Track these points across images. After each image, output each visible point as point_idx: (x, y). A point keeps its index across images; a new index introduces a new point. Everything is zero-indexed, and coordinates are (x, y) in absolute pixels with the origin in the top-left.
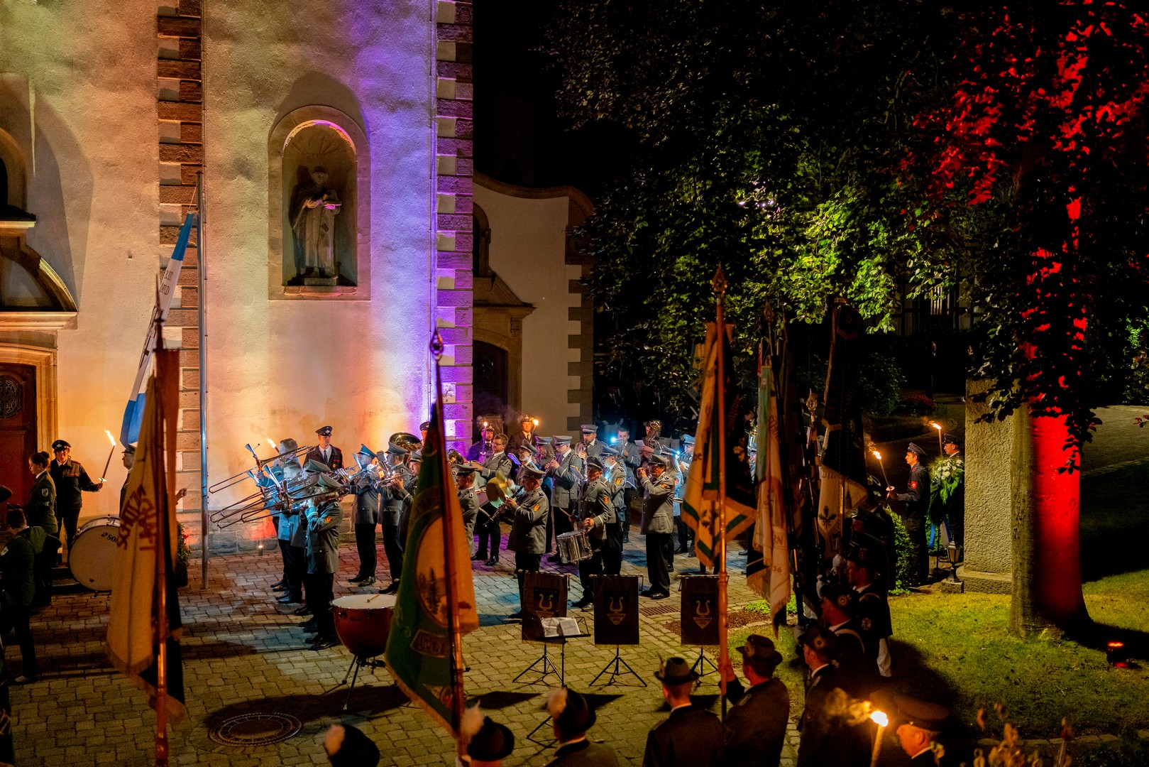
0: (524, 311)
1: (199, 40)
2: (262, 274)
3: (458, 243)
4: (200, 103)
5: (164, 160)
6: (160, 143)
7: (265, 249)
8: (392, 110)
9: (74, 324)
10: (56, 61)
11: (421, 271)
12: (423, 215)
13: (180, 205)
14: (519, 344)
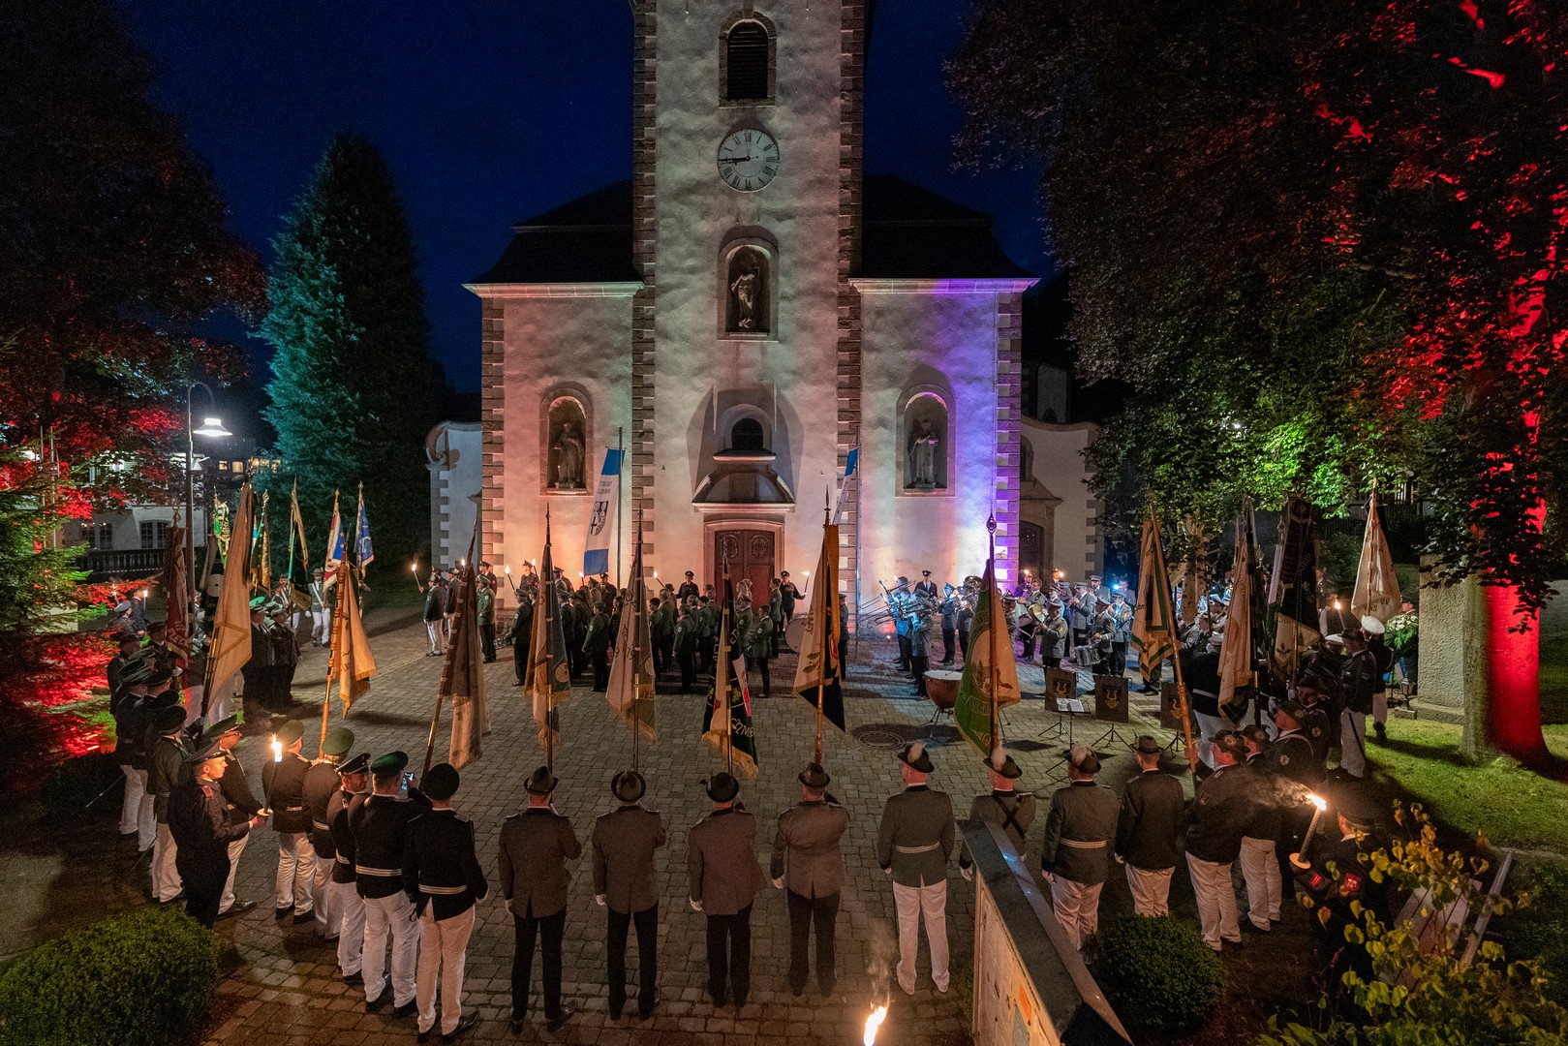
0: (1055, 502)
1: (860, 353)
2: (892, 482)
3: (1010, 461)
4: (860, 388)
5: (840, 421)
6: (838, 411)
7: (894, 468)
8: (970, 383)
9: (793, 510)
10: (787, 372)
11: (986, 479)
12: (988, 445)
13: (848, 444)
14: (1052, 523)
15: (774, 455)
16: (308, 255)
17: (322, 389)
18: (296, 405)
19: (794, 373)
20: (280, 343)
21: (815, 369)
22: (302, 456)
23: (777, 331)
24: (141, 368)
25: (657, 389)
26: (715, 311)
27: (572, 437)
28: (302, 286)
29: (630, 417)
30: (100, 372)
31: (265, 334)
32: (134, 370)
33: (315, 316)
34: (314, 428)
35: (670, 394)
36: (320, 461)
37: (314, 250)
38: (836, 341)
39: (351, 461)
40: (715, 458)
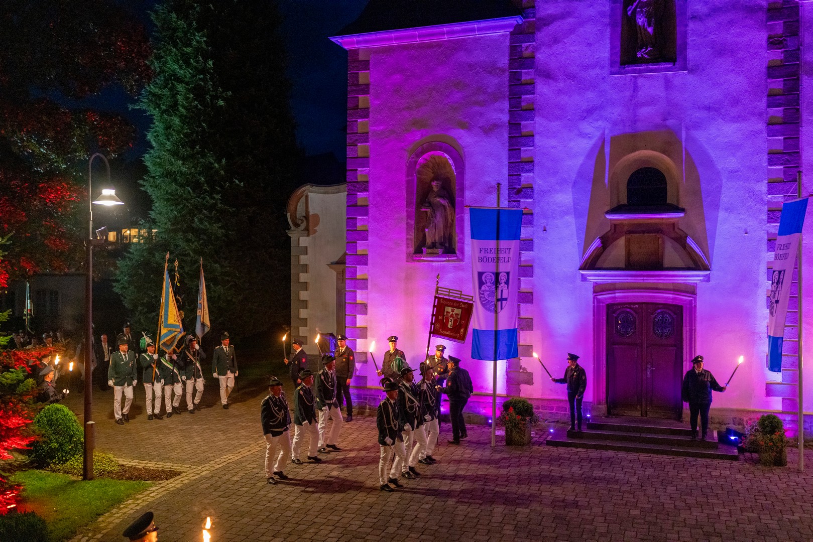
1: (798, 79)
4: (798, 123)
5: (771, 165)
6: (768, 154)
9: (708, 279)
10: (699, 108)
13: (782, 195)
15: (683, 210)
16: (182, 23)
17: (192, 156)
18: (168, 174)
19: (708, 108)
20: (156, 112)
21: (736, 102)
22: (173, 224)
23: (685, 59)
24: (46, 144)
25: (538, 139)
26: (608, 41)
27: (441, 197)
28: (176, 55)
29: (505, 171)
30: (15, 149)
31: (143, 105)
32: (41, 146)
33: (187, 83)
34: (184, 196)
35: (553, 142)
36: (190, 229)
37: (186, 18)
38: (765, 64)
39: (216, 229)
40: (608, 217)
